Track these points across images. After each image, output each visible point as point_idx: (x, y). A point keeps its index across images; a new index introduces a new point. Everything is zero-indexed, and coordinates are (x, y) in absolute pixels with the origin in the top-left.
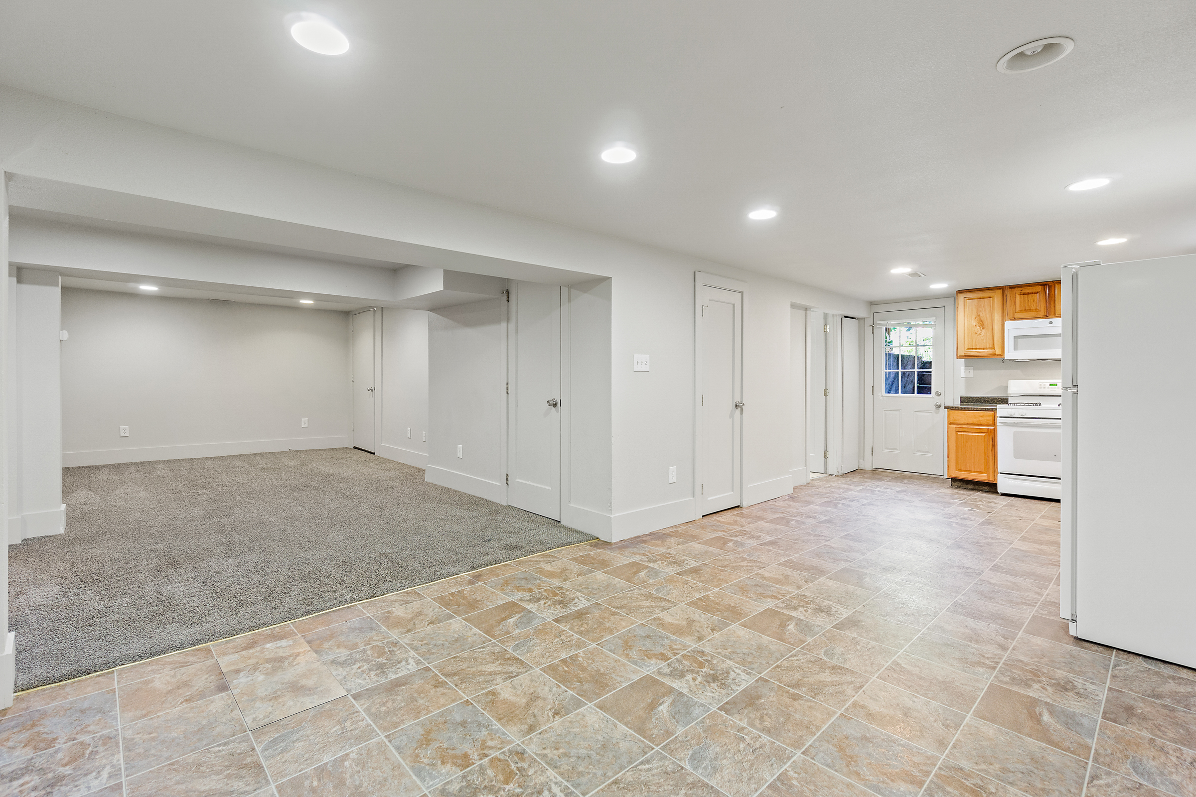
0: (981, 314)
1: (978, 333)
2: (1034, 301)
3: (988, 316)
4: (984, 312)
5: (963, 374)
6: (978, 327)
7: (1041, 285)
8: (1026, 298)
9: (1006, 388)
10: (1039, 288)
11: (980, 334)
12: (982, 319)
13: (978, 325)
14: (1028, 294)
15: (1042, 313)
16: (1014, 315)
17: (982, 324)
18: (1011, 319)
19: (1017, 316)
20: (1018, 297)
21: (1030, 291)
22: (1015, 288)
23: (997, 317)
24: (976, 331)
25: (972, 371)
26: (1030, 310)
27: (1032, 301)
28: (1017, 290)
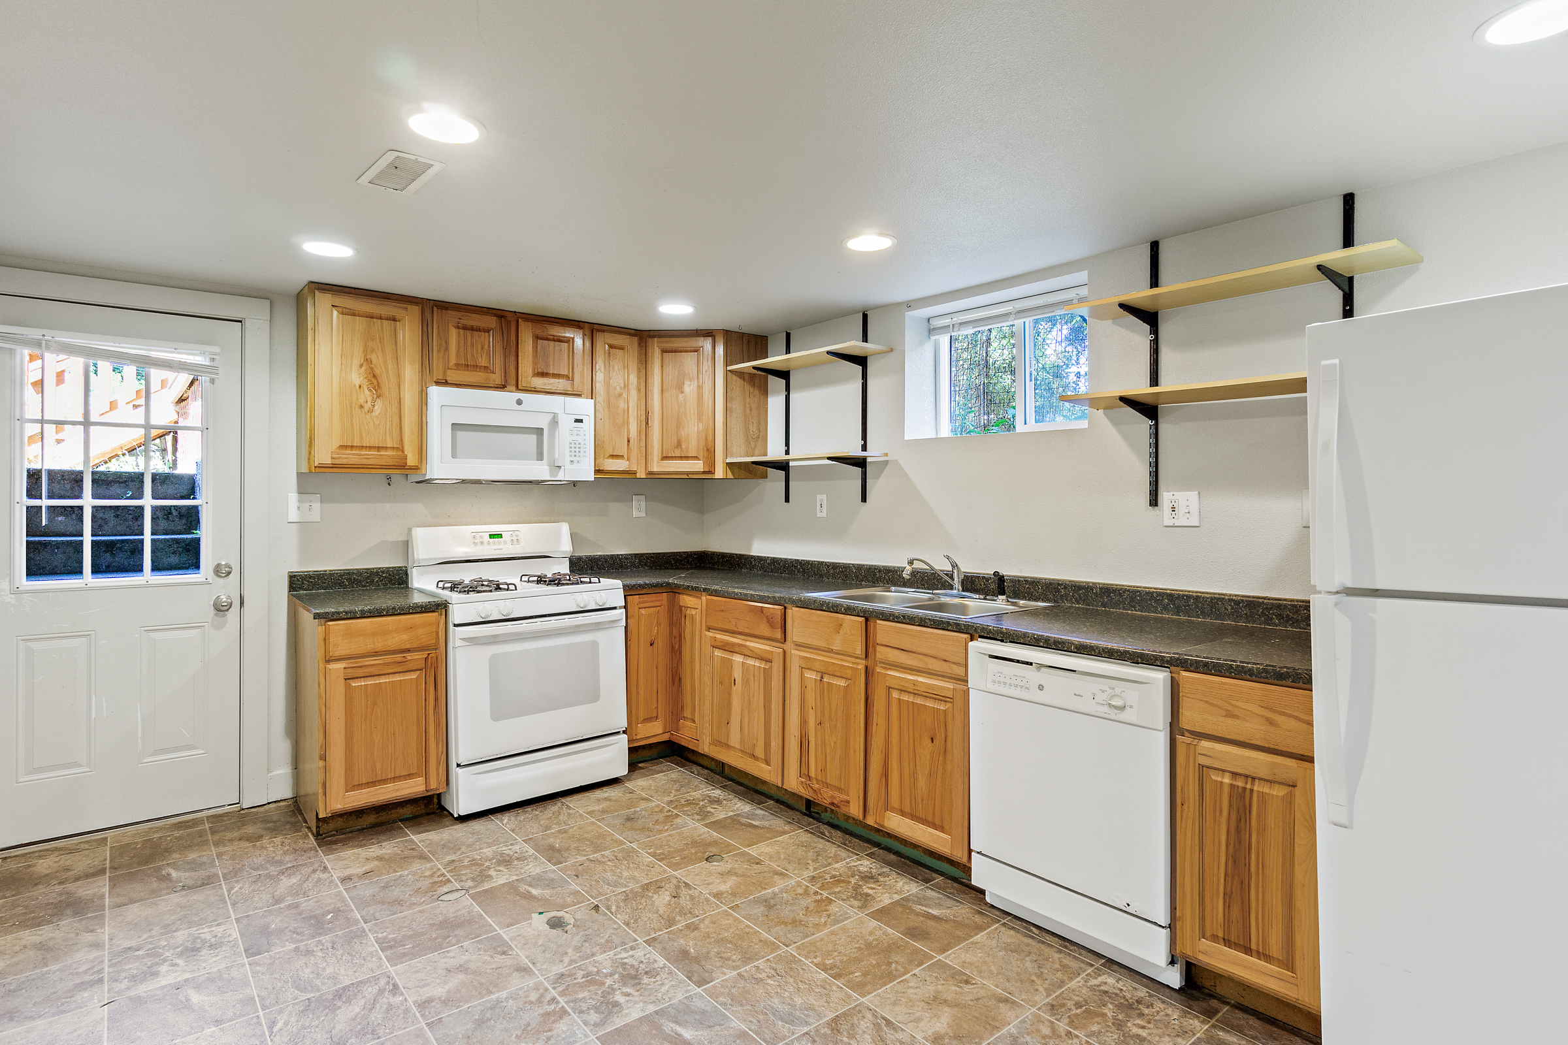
0: (373, 358)
1: (366, 408)
2: (482, 348)
3: (390, 367)
4: (380, 355)
5: (293, 515)
6: (366, 391)
7: (495, 315)
8: (469, 339)
9: (406, 546)
10: (491, 322)
11: (371, 411)
12: (377, 372)
13: (365, 384)
14: (472, 329)
15: (497, 378)
16: (445, 373)
17: (374, 381)
18: (438, 383)
19: (452, 376)
20: (453, 333)
21: (475, 324)
22: (447, 309)
23: (410, 372)
24: (362, 401)
25: (317, 506)
26: (476, 367)
27: (479, 347)
28: (452, 315)
